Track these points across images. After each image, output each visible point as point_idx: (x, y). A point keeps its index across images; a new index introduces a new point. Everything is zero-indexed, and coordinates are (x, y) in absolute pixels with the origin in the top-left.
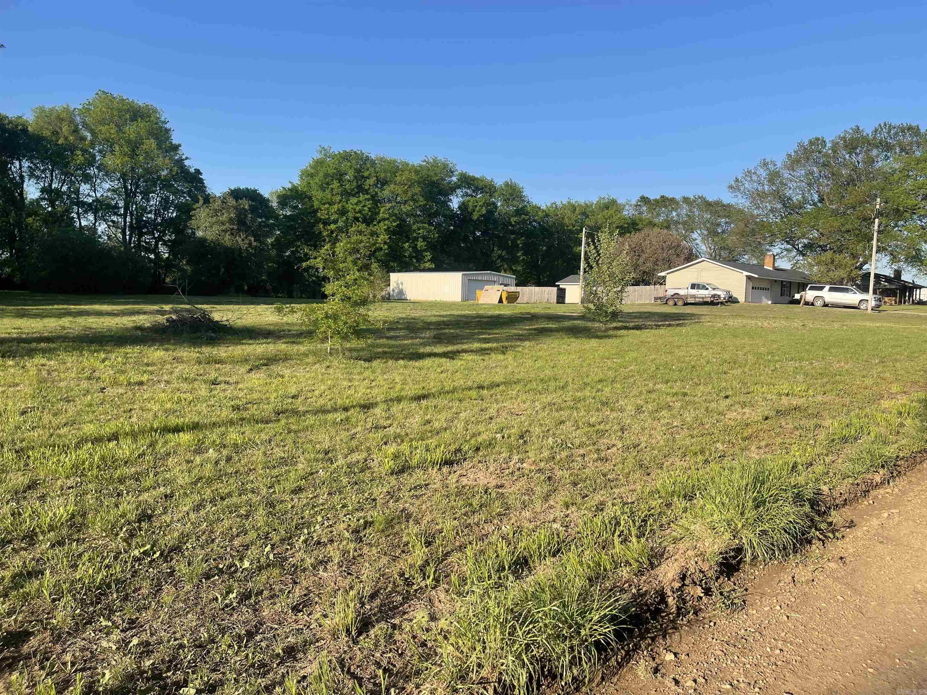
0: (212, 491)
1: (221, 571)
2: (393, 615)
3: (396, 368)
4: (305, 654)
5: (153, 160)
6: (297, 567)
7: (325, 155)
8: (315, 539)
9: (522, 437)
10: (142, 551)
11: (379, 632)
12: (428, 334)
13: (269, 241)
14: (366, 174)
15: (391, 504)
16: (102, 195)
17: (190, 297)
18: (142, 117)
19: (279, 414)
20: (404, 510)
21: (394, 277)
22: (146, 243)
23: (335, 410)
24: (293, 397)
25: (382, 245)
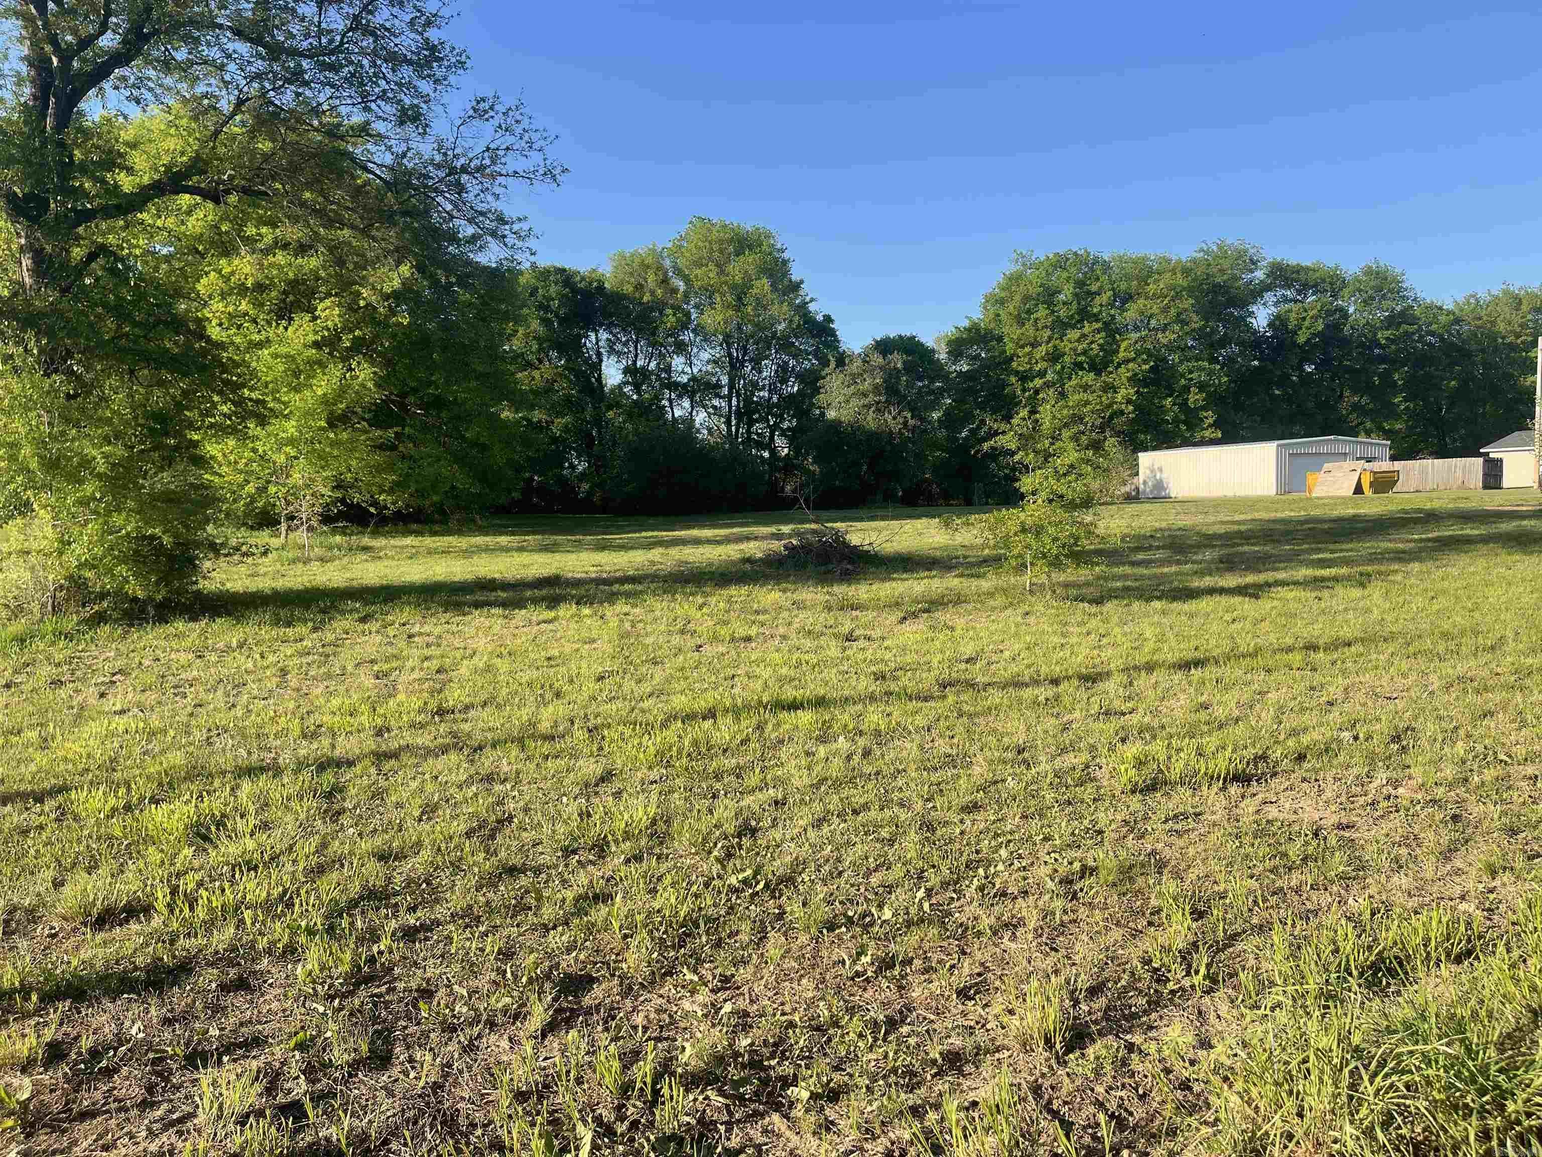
0: (841, 800)
1: (850, 920)
2: (1130, 1028)
3: (1147, 615)
4: (977, 1068)
5: (765, 309)
6: (967, 928)
7: (1024, 265)
8: (997, 886)
9: (1396, 739)
10: (740, 877)
11: (1104, 1052)
12: (1208, 555)
13: (935, 415)
14: (1094, 288)
15: (1130, 841)
16: (700, 371)
17: (819, 513)
18: (750, 247)
19: (945, 688)
20: (1154, 853)
21: (1145, 459)
22: (758, 434)
23: (1036, 682)
24: (968, 661)
25: (1123, 406)
